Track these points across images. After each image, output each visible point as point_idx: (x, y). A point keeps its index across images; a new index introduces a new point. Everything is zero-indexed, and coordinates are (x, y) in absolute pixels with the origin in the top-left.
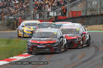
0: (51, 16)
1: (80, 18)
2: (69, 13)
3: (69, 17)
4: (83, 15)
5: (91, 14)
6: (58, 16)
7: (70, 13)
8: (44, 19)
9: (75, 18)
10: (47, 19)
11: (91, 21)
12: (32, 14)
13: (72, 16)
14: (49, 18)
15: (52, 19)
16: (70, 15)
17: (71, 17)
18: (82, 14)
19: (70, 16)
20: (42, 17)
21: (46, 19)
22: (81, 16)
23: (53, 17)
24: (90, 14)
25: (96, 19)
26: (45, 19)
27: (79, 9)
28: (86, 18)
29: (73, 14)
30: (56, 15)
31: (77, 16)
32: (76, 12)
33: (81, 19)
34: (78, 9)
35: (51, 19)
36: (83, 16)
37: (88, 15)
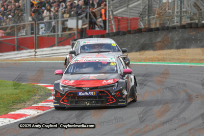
0: (70, 29)
1: (136, 33)
2: (111, 23)
3: (110, 32)
4: (141, 28)
5: (160, 24)
6: (86, 28)
7: (113, 22)
8: (55, 35)
9: (124, 34)
10: (62, 35)
11: (159, 40)
12: (29, 24)
13: (116, 29)
14: (67, 32)
15: (72, 35)
16: (114, 27)
17: (115, 31)
18: (140, 25)
19: (112, 29)
20: (51, 31)
21: (60, 36)
22: (136, 28)
23: (76, 32)
24: (158, 26)
25: (170, 35)
26: (58, 35)
27: (133, 13)
28: (148, 34)
29: (119, 25)
30: (82, 25)
31: (129, 29)
32: (127, 19)
33: (137, 36)
34: (131, 14)
35: (70, 34)
36: (143, 30)
37: (153, 26)
